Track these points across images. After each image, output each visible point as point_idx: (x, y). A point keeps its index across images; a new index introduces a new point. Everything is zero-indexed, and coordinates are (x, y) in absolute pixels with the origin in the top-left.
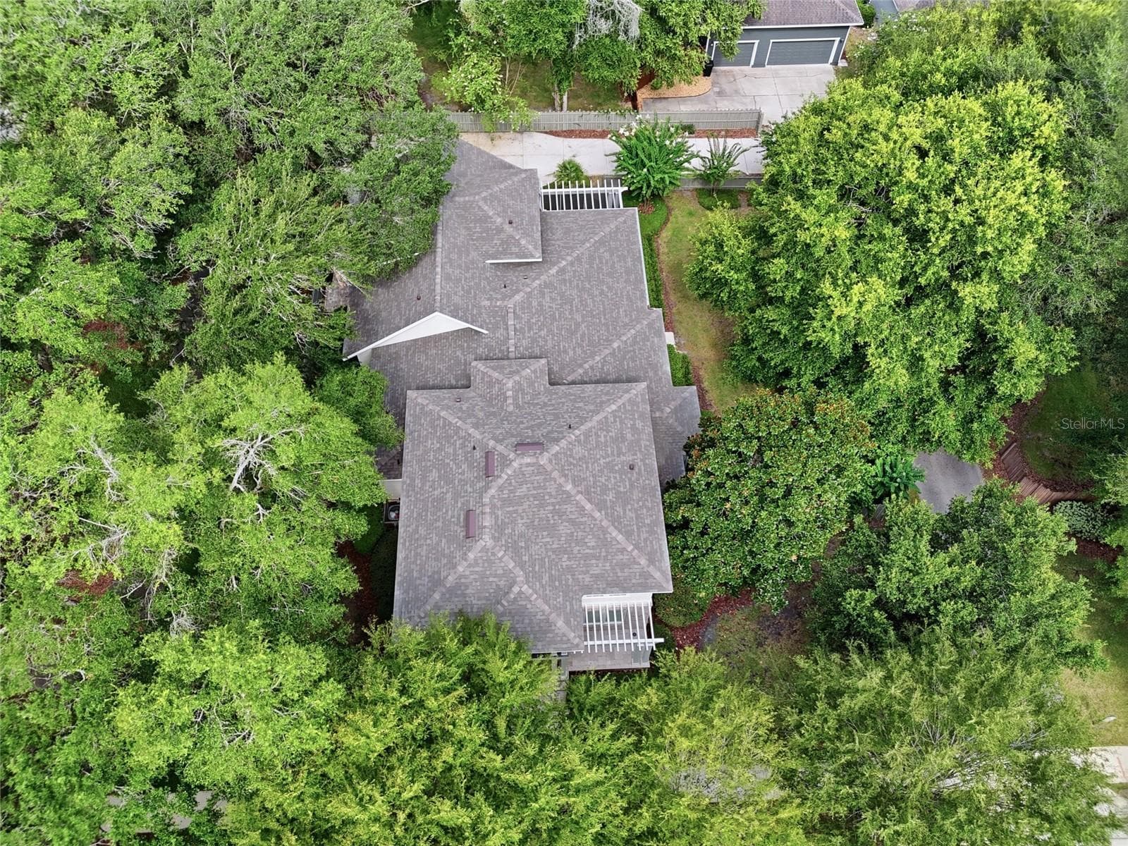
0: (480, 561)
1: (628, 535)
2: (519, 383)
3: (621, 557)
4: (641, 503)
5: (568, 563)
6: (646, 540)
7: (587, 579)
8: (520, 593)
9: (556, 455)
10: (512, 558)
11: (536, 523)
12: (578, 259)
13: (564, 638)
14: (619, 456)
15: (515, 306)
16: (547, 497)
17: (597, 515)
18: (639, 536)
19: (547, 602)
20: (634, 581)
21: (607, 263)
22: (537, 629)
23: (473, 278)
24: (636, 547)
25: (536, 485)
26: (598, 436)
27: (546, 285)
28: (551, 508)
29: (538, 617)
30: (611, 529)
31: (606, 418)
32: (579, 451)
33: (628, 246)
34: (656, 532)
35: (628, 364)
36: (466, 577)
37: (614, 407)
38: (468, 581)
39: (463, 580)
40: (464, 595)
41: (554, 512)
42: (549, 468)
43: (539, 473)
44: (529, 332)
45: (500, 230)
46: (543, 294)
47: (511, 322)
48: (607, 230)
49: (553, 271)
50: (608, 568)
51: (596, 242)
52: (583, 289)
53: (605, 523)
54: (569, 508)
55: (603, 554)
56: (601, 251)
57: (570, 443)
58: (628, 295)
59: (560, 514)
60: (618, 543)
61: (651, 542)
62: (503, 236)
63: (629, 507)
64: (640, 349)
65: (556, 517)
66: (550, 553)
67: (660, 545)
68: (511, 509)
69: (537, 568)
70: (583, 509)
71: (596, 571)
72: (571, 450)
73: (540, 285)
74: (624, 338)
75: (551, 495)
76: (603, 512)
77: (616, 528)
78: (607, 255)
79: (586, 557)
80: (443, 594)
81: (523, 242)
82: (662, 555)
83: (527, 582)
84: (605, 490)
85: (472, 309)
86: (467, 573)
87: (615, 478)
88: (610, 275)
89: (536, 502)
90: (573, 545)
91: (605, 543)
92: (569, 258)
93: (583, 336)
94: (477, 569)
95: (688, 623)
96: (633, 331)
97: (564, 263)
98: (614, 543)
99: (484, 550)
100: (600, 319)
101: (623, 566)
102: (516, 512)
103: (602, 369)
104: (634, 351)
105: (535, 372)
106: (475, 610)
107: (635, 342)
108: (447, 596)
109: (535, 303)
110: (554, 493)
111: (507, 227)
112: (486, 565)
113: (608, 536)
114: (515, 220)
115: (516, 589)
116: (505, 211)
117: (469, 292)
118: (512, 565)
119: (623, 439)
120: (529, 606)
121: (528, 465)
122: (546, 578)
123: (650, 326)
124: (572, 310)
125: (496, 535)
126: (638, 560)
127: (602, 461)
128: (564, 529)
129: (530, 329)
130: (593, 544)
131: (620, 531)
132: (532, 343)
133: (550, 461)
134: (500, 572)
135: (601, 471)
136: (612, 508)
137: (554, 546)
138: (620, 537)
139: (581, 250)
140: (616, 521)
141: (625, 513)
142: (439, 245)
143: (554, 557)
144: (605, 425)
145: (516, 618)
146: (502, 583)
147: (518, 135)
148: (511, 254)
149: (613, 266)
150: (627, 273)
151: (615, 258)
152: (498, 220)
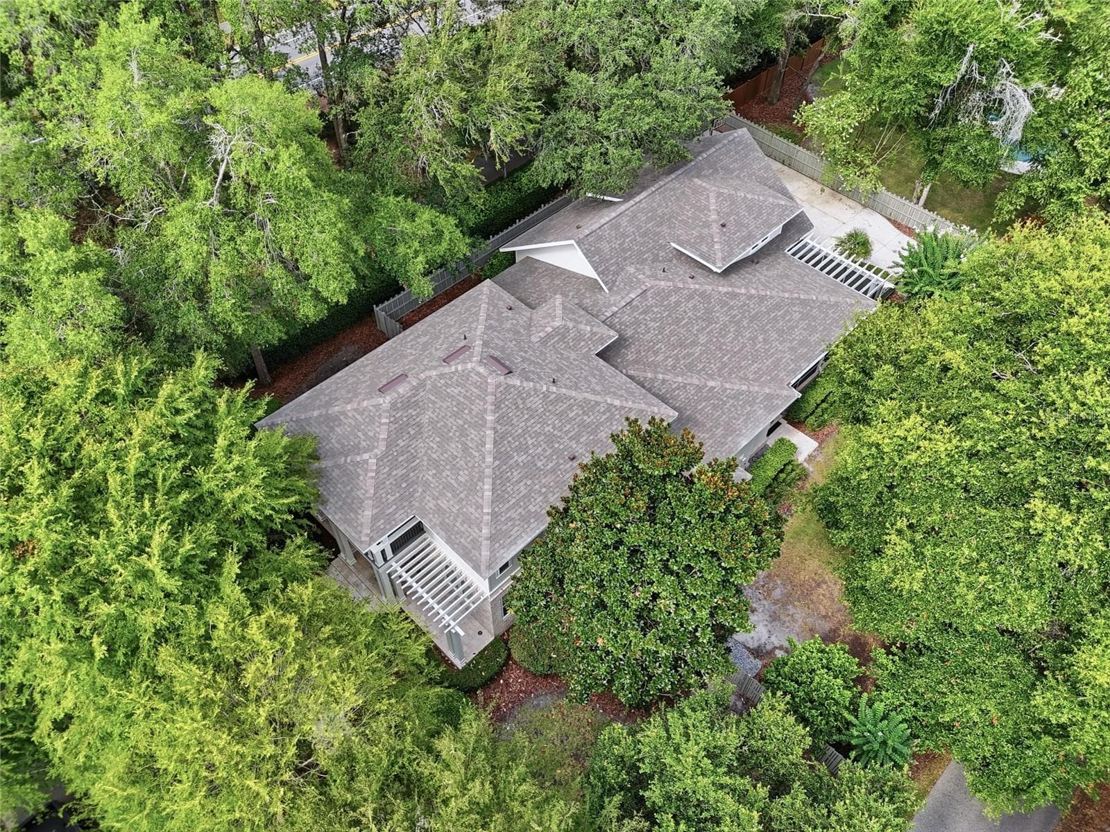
0: (366, 413)
1: (497, 499)
2: (568, 329)
3: (473, 511)
4: (544, 490)
5: (430, 478)
6: (510, 519)
7: (431, 505)
8: (366, 461)
9: (508, 387)
10: (389, 432)
11: (439, 425)
12: (762, 299)
13: (359, 528)
14: (571, 439)
15: (652, 287)
16: (466, 412)
17: (489, 459)
18: (508, 509)
19: (377, 488)
20: (462, 540)
21: (789, 321)
22: (349, 501)
23: (642, 245)
24: (494, 515)
25: (468, 394)
26: (570, 408)
27: (703, 295)
28: (461, 422)
29: (359, 493)
30: (488, 481)
31: (597, 403)
32: (536, 402)
33: (831, 324)
34: (529, 523)
35: (704, 407)
36: (346, 417)
37: (617, 403)
38: (345, 420)
39: (342, 417)
40: (332, 429)
41: (461, 429)
42: (490, 389)
43: (478, 387)
44: (641, 314)
45: (707, 225)
46: (690, 297)
48: (825, 298)
49: (723, 289)
50: (454, 510)
51: (799, 299)
52: (738, 323)
53: (488, 471)
54: (473, 433)
55: (462, 496)
56: (796, 308)
57: (535, 390)
58: (779, 360)
59: (463, 433)
60: (482, 497)
61: (514, 526)
62: (705, 231)
63: (529, 482)
64: (734, 406)
65: (457, 434)
66: (425, 458)
67: (520, 536)
68: (433, 398)
69: (401, 459)
70: (483, 444)
71: (444, 504)
72: (529, 395)
73: (696, 290)
74: (727, 386)
75: (471, 411)
76: (497, 462)
77: (493, 484)
78: (797, 316)
79: (448, 486)
80: (320, 416)
81: (717, 247)
82: (511, 544)
83: (379, 460)
84: (523, 449)
85: (612, 265)
86: (350, 414)
87: (544, 450)
88: (780, 332)
89: (455, 409)
90: (448, 467)
91: (472, 488)
92: (753, 291)
93: (689, 355)
94: (358, 417)
95: (525, 664)
96: (744, 388)
97: (743, 291)
98: (480, 495)
99: (377, 406)
100: (724, 355)
101: (467, 520)
102: (433, 403)
103: (674, 390)
104: (725, 403)
105: (594, 334)
106: (327, 447)
107: (736, 397)
108: (322, 419)
109: (673, 299)
110: (474, 413)
111: (715, 228)
112: (367, 420)
113: (480, 484)
114: (731, 227)
115: (366, 456)
117: (624, 250)
118: (383, 436)
119: (594, 432)
120: (361, 478)
121: (478, 374)
122: (400, 472)
123: (769, 397)
124: (704, 329)
125: (399, 405)
126: (482, 525)
127: (550, 428)
128: (454, 448)
129: (645, 312)
130: (463, 480)
131: (493, 490)
132: (632, 324)
133: (498, 386)
134: (371, 434)
135: (538, 434)
136: (511, 468)
137: (434, 456)
138: (488, 494)
139: (774, 293)
140: (500, 480)
141: (518, 482)
142: (637, 199)
143: (425, 463)
144: (588, 407)
145: (345, 479)
146: (364, 444)
147: (860, 207)
148: (697, 250)
149: (792, 328)
150: (801, 343)
151: (803, 324)
152: (714, 217)
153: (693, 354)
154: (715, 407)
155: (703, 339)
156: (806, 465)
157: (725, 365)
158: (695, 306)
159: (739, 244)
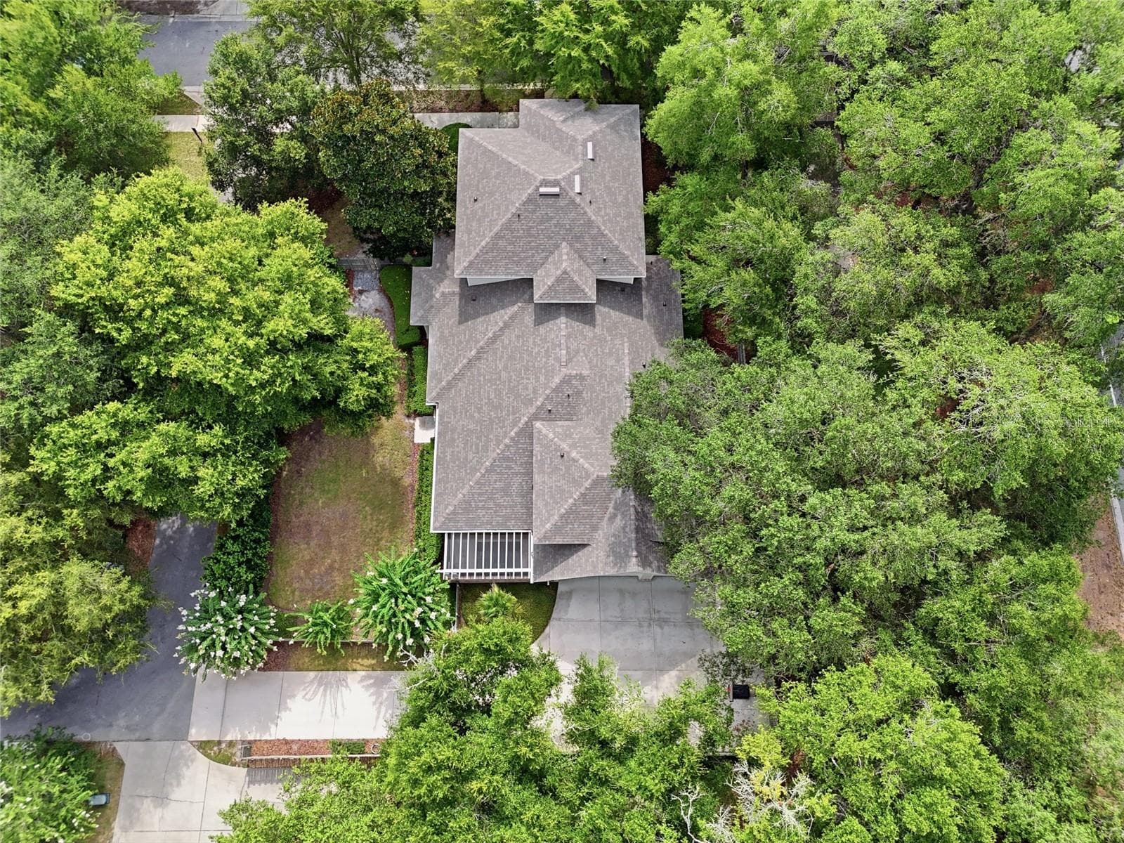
8: (559, 117)
12: (498, 442)
15: (560, 371)
21: (471, 447)
23: (597, 396)
27: (530, 400)
33: (447, 475)
45: (573, 446)
46: (535, 392)
47: (564, 352)
49: (523, 420)
51: (479, 470)
52: (496, 409)
56: (475, 458)
58: (455, 414)
62: (570, 441)
63: (481, 171)
64: (452, 354)
72: (519, 194)
73: (536, 400)
74: (465, 362)
76: (500, 159)
78: (471, 455)
81: (551, 436)
84: (497, 176)
87: (490, 187)
88: (471, 432)
92: (507, 441)
93: (502, 357)
96: (457, 371)
98: (494, 144)
100: (485, 380)
103: (488, 325)
104: (458, 350)
109: (542, 378)
111: (564, 447)
114: (557, 461)
115: (562, 118)
116: (568, 468)
119: (479, 220)
124: (510, 382)
126: (481, 139)
129: (547, 351)
135: (499, 188)
136: (493, 165)
138: (491, 148)
141: (485, 165)
146: (570, 121)
149: (466, 444)
150: (453, 440)
151: (462, 455)
152: (574, 454)
153: (500, 360)
154: (460, 342)
155: (504, 374)
156: (412, 421)
157: (479, 375)
158: (527, 389)
159: (541, 455)
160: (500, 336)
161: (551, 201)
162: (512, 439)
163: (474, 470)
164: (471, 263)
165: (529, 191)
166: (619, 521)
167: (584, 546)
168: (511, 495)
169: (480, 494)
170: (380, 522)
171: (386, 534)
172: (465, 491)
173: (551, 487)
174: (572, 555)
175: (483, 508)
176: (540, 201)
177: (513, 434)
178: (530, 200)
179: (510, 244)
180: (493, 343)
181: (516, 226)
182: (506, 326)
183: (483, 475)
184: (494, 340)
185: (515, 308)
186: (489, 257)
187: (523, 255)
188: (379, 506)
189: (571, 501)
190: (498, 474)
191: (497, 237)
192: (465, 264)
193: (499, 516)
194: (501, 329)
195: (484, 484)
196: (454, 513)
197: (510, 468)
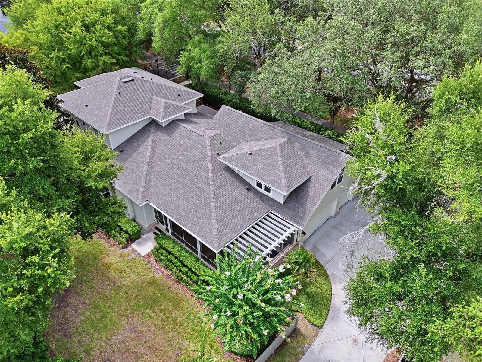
46: (201, 153)
47: (198, 132)
52: (188, 175)
56: (203, 201)
109: (199, 147)
116: (260, 155)
124: (182, 161)
153: (166, 159)
155: (175, 161)
156: (130, 248)
157: (160, 172)
158: (196, 156)
160: (154, 152)
161: (132, 83)
162: (213, 176)
163: (208, 205)
164: (109, 123)
165: (117, 83)
166: (313, 153)
167: (308, 180)
168: (241, 202)
169: (224, 212)
170: (163, 311)
171: (176, 313)
172: (214, 216)
173: (262, 168)
174: (308, 191)
175: (233, 217)
176: (126, 85)
177: (210, 174)
178: (120, 87)
179: (125, 107)
180: (153, 157)
181: (122, 99)
182: (153, 147)
183: (216, 202)
184: (152, 155)
185: (151, 137)
186: (118, 116)
187: (136, 109)
188: (154, 303)
189: (280, 162)
190: (223, 196)
191: (115, 106)
192: (106, 125)
193: (247, 215)
194: (152, 149)
195: (220, 206)
196: (219, 231)
197: (225, 190)
